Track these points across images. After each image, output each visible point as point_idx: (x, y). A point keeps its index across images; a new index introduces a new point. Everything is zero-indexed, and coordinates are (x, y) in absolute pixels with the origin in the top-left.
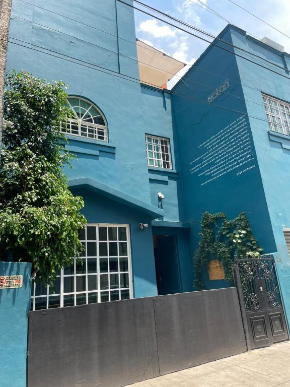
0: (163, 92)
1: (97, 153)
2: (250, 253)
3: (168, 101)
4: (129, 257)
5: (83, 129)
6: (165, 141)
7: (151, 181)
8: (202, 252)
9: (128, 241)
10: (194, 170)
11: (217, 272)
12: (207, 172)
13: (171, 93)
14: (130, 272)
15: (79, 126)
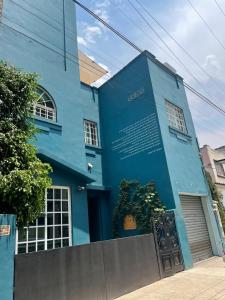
0: (93, 88)
1: (48, 129)
2: (157, 209)
3: (96, 96)
4: (69, 212)
5: (38, 110)
6: (93, 125)
7: (87, 154)
8: (119, 209)
9: (69, 200)
10: (115, 148)
11: (130, 224)
12: (125, 150)
13: (99, 91)
14: (70, 225)
15: (34, 107)
